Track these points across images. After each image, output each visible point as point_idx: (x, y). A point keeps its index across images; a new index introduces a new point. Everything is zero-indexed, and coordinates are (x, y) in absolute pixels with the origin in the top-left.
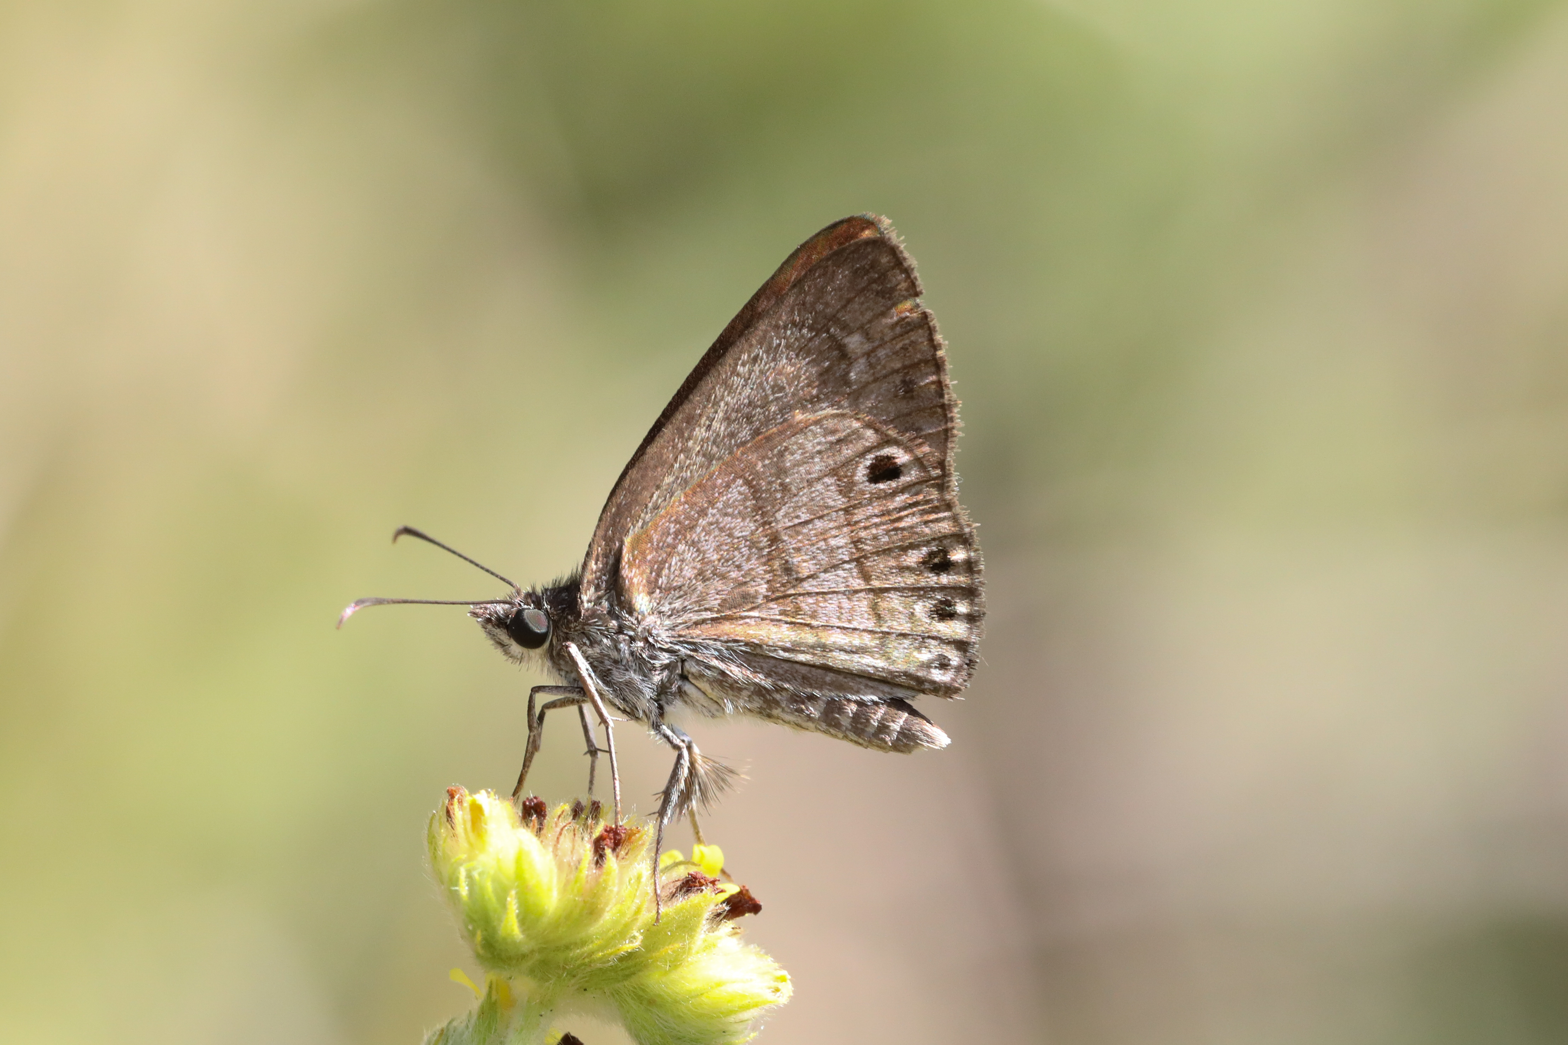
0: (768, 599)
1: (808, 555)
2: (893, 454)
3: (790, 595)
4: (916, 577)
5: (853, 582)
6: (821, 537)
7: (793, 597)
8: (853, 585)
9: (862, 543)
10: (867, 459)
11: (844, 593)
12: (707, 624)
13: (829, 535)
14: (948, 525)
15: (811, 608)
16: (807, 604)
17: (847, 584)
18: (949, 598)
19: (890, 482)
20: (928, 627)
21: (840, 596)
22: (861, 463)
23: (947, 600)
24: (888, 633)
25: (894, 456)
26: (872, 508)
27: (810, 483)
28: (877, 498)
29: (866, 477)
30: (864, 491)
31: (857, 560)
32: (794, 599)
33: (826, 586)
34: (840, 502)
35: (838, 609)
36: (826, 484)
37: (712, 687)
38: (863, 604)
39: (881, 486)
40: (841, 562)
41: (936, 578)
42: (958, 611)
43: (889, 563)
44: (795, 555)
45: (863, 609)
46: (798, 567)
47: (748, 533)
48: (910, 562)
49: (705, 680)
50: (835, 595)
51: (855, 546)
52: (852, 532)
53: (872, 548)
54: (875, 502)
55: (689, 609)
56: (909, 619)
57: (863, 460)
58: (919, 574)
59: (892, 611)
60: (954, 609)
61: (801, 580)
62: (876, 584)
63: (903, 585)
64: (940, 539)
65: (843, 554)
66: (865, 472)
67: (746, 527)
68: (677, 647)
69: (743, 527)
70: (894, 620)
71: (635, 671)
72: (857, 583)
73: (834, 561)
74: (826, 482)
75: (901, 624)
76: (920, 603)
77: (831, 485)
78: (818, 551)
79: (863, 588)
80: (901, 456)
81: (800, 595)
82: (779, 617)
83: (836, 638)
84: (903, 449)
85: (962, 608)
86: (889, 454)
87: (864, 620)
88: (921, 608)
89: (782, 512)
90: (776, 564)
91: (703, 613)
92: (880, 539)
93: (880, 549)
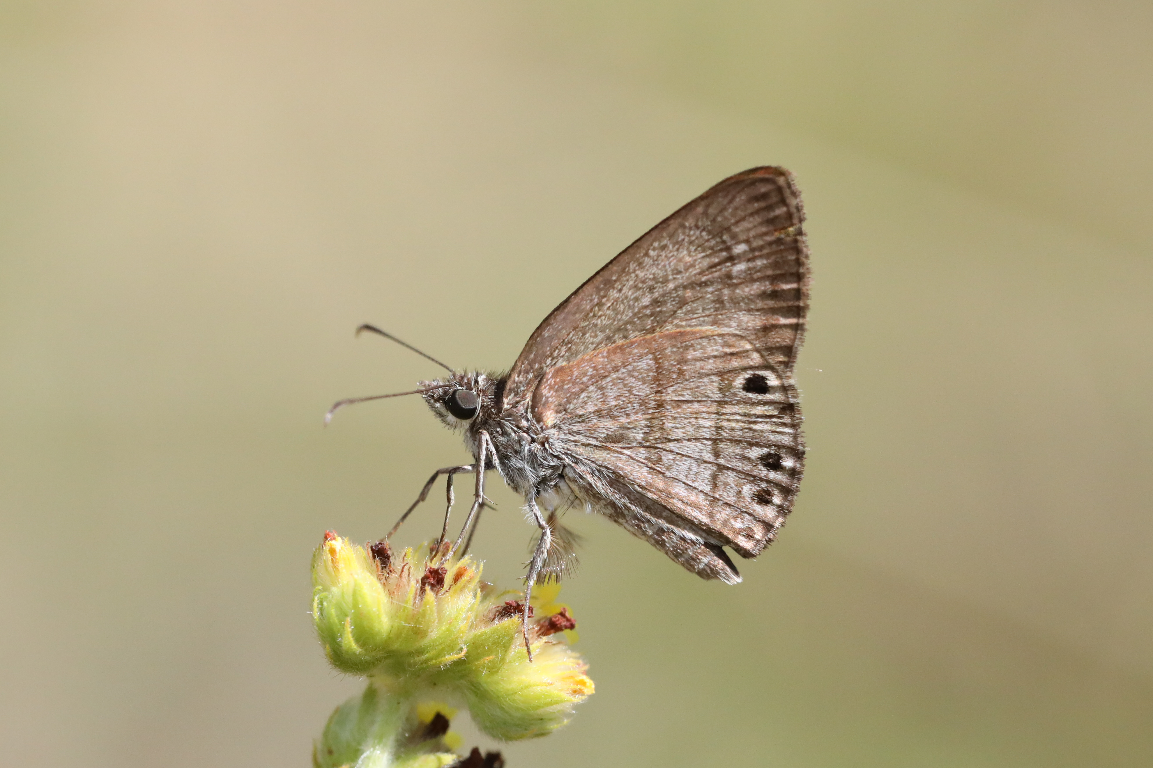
0: (641, 445)
1: (680, 424)
2: (767, 376)
3: (657, 448)
4: (752, 467)
5: (706, 454)
6: (695, 416)
7: (659, 450)
8: (705, 457)
9: (723, 430)
10: (748, 374)
11: (697, 460)
12: (590, 448)
13: (701, 416)
14: (789, 439)
15: (669, 462)
16: (667, 458)
17: (701, 454)
18: (770, 490)
19: (758, 394)
20: (748, 505)
21: (693, 461)
22: (742, 374)
23: (768, 490)
24: (719, 500)
25: (768, 378)
26: (738, 408)
27: (701, 376)
28: (744, 402)
29: (741, 385)
30: (737, 394)
31: (714, 441)
32: (659, 451)
33: (684, 451)
34: (717, 396)
35: (688, 469)
36: (711, 380)
37: (580, 490)
38: (707, 473)
39: (750, 395)
40: (702, 437)
41: (766, 472)
42: (773, 501)
43: (737, 451)
44: (671, 421)
45: (706, 476)
46: (670, 430)
47: (643, 394)
48: (752, 455)
49: (576, 484)
50: (690, 459)
51: (716, 430)
52: (718, 419)
53: (728, 435)
54: (742, 404)
55: (582, 433)
56: (737, 494)
57: (744, 373)
58: (756, 466)
59: (726, 484)
60: (772, 498)
61: (670, 440)
62: (721, 461)
63: (740, 469)
64: (779, 447)
65: (706, 433)
66: (742, 382)
67: (643, 389)
68: (564, 456)
69: (641, 389)
70: (726, 492)
71: (528, 462)
72: (708, 456)
73: (698, 435)
74: (712, 379)
75: (730, 496)
76: (748, 486)
77: (715, 382)
78: (689, 425)
79: (711, 461)
80: (772, 379)
81: (665, 450)
82: (643, 461)
83: (679, 490)
84: (775, 375)
85: (777, 500)
86: (764, 375)
87: (704, 484)
88: (748, 490)
89: (672, 389)
90: (656, 422)
91: (591, 439)
92: (736, 431)
93: (734, 439)
